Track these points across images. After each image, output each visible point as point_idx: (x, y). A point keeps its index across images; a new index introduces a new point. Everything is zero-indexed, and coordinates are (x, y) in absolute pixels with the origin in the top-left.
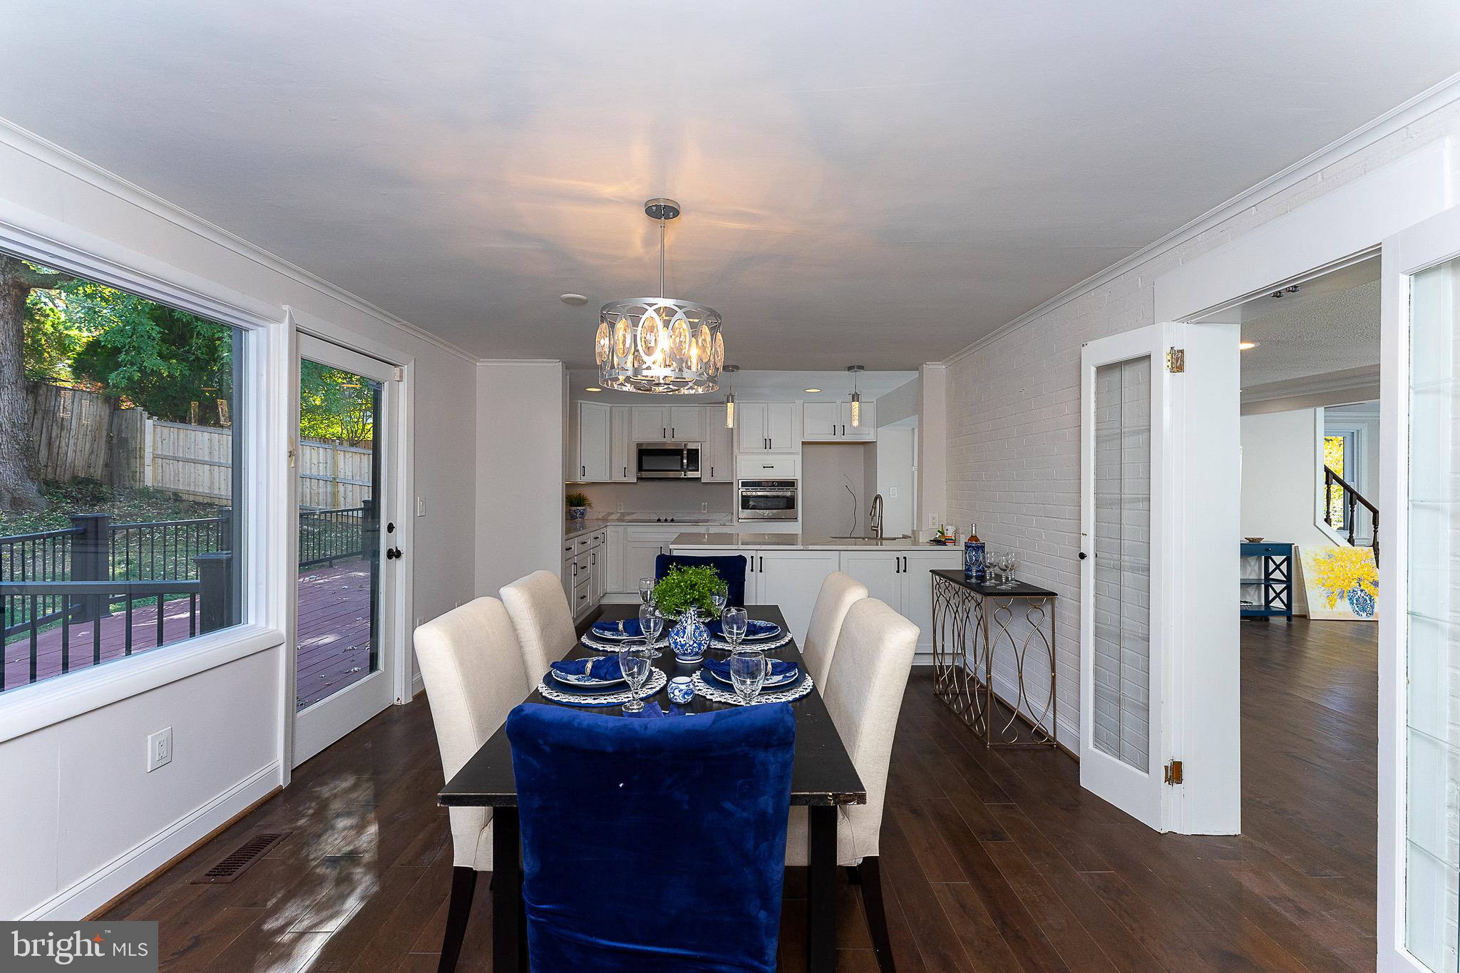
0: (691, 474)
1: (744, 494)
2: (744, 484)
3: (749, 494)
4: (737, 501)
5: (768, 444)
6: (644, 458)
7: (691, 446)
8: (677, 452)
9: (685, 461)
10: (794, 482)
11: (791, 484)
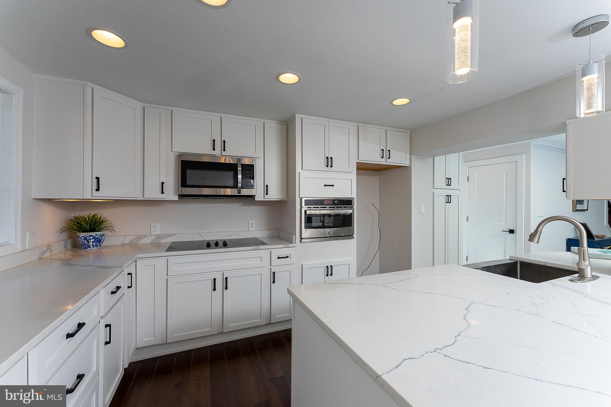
0: (244, 192)
1: (308, 212)
2: (308, 203)
3: (313, 212)
4: (299, 220)
5: (329, 162)
6: (189, 172)
7: (246, 162)
8: (231, 168)
9: (240, 176)
10: (351, 201)
11: (348, 202)
